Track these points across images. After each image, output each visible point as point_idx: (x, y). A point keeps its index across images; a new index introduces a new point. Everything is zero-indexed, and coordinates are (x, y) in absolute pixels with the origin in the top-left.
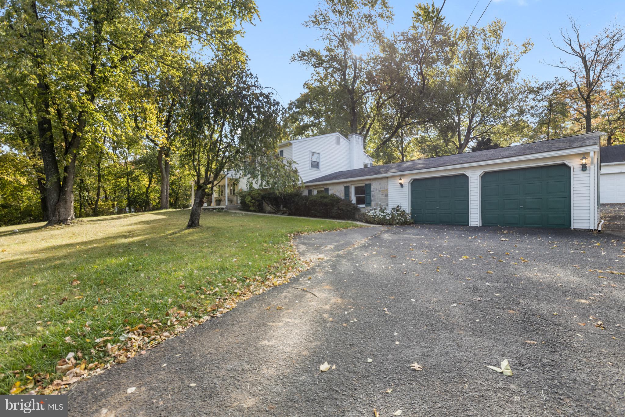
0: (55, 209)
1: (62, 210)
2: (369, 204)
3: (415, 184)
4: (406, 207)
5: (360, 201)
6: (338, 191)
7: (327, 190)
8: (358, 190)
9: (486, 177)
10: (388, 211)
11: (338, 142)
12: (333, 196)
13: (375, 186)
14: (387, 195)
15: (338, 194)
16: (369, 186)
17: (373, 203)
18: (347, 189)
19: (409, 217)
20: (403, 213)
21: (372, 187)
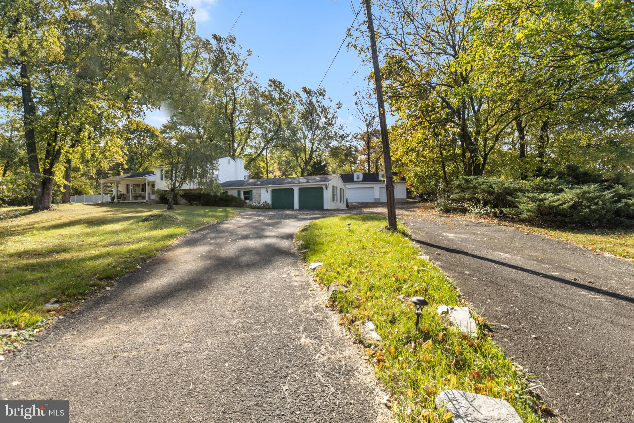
0: (41, 200)
1: (46, 200)
2: (251, 200)
3: (274, 191)
4: (269, 201)
5: (246, 198)
6: (233, 193)
7: (227, 192)
8: (245, 193)
9: (301, 190)
10: (261, 203)
11: (229, 163)
12: (232, 196)
13: (254, 191)
14: (260, 196)
15: (234, 194)
16: (251, 191)
17: (253, 200)
18: (239, 192)
19: (271, 206)
20: (268, 204)
21: (253, 192)
